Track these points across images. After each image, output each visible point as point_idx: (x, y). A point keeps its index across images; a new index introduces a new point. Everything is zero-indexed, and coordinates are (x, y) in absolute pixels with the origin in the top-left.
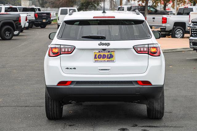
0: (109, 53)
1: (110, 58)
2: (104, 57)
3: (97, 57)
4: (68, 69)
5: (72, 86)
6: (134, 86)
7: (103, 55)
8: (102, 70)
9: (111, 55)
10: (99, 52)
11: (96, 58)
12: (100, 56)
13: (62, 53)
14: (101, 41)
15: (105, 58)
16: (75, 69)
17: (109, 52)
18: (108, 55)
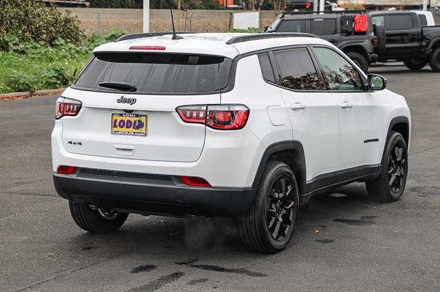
0: (137, 119)
1: (138, 128)
2: (129, 125)
3: (117, 124)
4: (71, 143)
5: (73, 176)
6: (175, 185)
7: (128, 121)
8: (125, 149)
9: (140, 121)
10: (121, 115)
11: (116, 127)
12: (122, 124)
14: (122, 95)
15: (130, 127)
16: (80, 144)
17: (137, 116)
18: (135, 122)
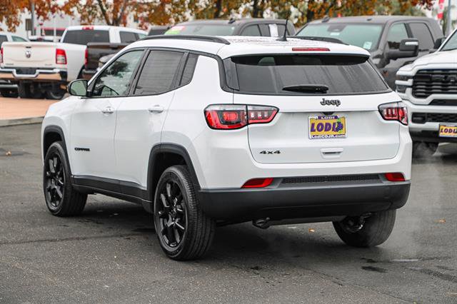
0: (336, 121)
1: (337, 130)
2: (328, 127)
3: (315, 128)
4: (265, 153)
5: (274, 188)
6: (382, 183)
7: (327, 124)
8: (326, 153)
9: (339, 123)
10: (320, 118)
11: (314, 131)
12: (321, 127)
13: (250, 122)
14: (324, 97)
15: (329, 130)
16: (279, 152)
17: (336, 117)
18: (334, 124)
